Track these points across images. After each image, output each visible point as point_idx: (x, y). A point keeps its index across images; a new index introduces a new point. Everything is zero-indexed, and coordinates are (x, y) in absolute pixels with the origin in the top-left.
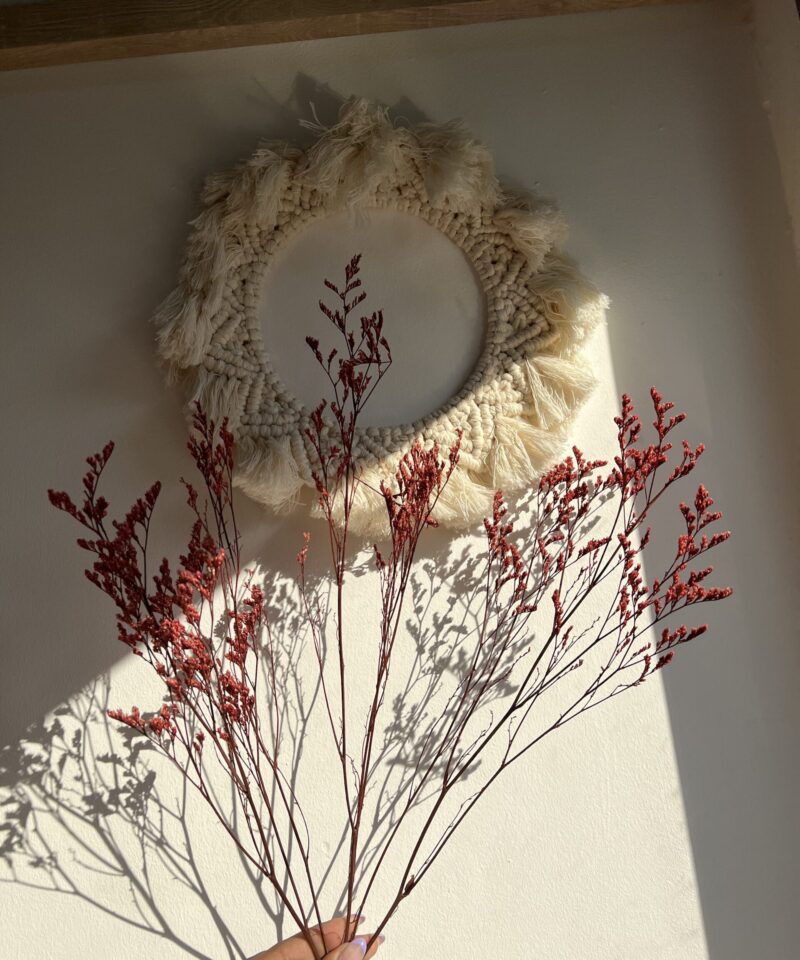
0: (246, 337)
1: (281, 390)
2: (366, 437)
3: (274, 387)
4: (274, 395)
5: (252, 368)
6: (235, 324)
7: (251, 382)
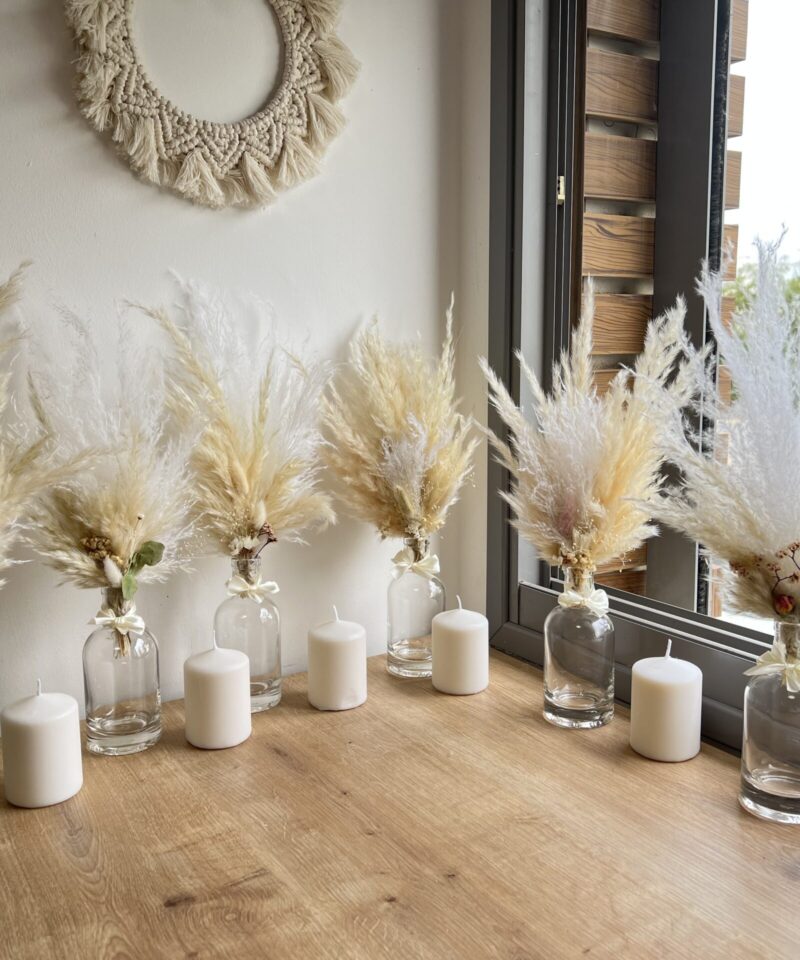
0: (126, 35)
1: (148, 81)
2: (203, 131)
3: (143, 77)
4: (143, 82)
5: (129, 59)
6: (119, 23)
7: (128, 70)
